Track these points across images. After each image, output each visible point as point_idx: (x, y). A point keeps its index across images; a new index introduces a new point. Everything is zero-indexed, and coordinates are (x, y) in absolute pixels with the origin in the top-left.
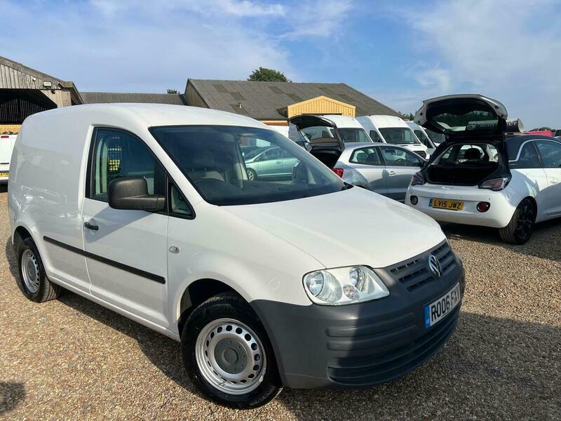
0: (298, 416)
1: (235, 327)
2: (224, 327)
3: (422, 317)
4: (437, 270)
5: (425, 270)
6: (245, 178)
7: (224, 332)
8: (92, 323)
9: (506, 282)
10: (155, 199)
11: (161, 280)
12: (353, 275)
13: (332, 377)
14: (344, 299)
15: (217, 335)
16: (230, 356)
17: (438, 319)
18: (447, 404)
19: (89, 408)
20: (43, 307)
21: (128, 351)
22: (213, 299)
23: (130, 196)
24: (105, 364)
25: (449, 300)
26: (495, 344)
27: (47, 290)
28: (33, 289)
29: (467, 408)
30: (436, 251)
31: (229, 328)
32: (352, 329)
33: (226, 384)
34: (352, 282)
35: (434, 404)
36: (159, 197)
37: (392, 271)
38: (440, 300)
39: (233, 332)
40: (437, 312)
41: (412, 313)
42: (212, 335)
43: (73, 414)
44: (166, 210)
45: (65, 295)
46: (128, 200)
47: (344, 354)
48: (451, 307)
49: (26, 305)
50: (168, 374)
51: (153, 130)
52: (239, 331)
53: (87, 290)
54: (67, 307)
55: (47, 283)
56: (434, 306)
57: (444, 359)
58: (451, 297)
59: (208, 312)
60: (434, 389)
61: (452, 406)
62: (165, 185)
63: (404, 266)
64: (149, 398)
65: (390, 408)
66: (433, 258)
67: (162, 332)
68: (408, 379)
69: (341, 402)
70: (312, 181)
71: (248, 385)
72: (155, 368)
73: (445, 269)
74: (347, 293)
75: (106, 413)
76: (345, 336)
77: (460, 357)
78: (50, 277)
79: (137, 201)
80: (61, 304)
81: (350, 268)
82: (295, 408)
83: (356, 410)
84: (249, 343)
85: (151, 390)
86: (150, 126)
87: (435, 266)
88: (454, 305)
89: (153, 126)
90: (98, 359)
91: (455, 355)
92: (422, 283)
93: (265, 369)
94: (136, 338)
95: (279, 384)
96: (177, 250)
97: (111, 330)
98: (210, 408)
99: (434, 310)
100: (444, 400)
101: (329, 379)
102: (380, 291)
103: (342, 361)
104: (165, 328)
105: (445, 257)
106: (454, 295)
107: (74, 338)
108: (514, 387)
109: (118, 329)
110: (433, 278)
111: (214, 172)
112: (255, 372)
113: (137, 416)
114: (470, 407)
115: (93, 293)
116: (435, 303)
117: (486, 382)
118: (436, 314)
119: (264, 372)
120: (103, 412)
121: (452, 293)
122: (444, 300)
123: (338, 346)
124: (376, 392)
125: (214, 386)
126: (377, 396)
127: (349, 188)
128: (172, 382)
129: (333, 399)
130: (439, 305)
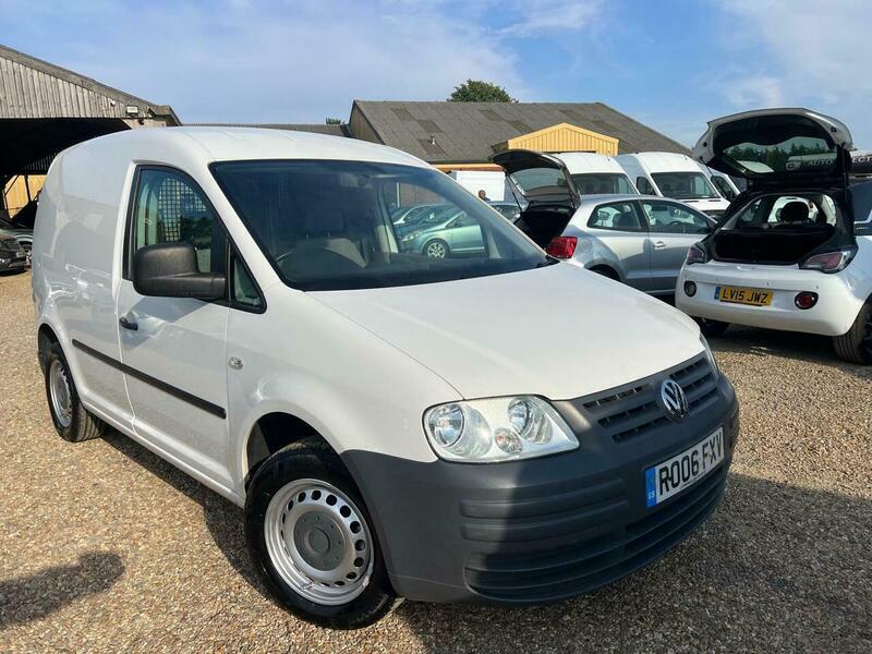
0: (427, 645)
1: (325, 494)
2: (309, 493)
3: (640, 486)
4: (678, 407)
5: (654, 404)
6: (394, 250)
7: (308, 500)
8: (143, 476)
9: (835, 429)
10: (208, 280)
11: (220, 412)
12: (513, 411)
13: (474, 584)
14: (495, 454)
15: (297, 505)
16: (317, 541)
17: (678, 490)
18: (688, 638)
19: (99, 615)
20: (78, 449)
21: (185, 524)
22: (292, 446)
23: (166, 274)
24: (144, 543)
25: (698, 458)
26: (794, 535)
27: (83, 423)
28: (66, 422)
29: (723, 647)
30: (678, 373)
31: (316, 496)
32: (504, 506)
33: (314, 586)
34: (513, 424)
35: (664, 636)
36: (216, 276)
37: (587, 406)
38: (679, 458)
39: (322, 502)
40: (672, 479)
41: (620, 480)
42: (291, 505)
43: (73, 622)
44: (225, 298)
45: (109, 432)
46: (163, 281)
47: (491, 548)
48: (701, 470)
49: (55, 445)
50: (236, 563)
51: (215, 168)
52: (332, 501)
53: (129, 425)
54: (113, 451)
55: (83, 413)
56: (666, 469)
58: (703, 457)
59: (281, 466)
60: (672, 609)
61: (697, 642)
62: (228, 259)
63: (613, 398)
64: (197, 602)
65: (588, 640)
66: (670, 384)
67: (225, 496)
69: (505, 624)
70: (496, 254)
71: (349, 589)
72: (219, 553)
73: (694, 404)
74: (500, 442)
75: (125, 622)
76: (493, 517)
77: (727, 555)
78: (84, 402)
79: (178, 282)
80: (106, 445)
81: (511, 399)
82: (426, 627)
83: (529, 641)
84: (347, 522)
85: (202, 590)
86: (213, 161)
87: (674, 398)
88: (709, 467)
89: (218, 160)
90: (135, 536)
91: (719, 550)
92: (644, 428)
93: (371, 565)
94: (203, 504)
95: (394, 595)
96: (239, 364)
97: (169, 488)
98: (287, 624)
99: (664, 475)
100: (685, 629)
101: (469, 589)
102: (561, 438)
103: (490, 559)
104: (229, 491)
105: (698, 383)
106: (708, 450)
107: (110, 499)
108: (814, 614)
109: (179, 489)
110: (664, 420)
111: (342, 240)
112: (357, 570)
113: (170, 632)
114: (729, 645)
116: (668, 464)
117: (766, 602)
118: (670, 483)
119: (370, 571)
120: (120, 623)
121: (704, 447)
122: (686, 458)
123: (480, 534)
124: (567, 611)
125: (295, 588)
126: (568, 618)
127: (551, 264)
128: (238, 578)
129: (493, 619)
130: (675, 468)
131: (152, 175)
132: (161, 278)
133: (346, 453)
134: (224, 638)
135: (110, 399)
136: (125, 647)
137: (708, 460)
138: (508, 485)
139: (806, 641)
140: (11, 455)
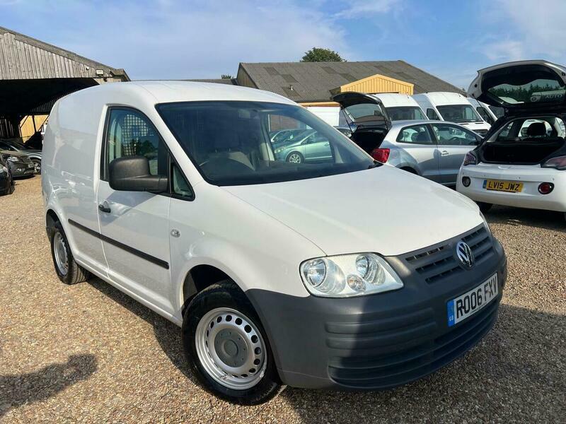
0: (302, 416)
1: (235, 318)
2: (224, 317)
3: (444, 313)
4: (467, 260)
5: (452, 258)
6: (272, 159)
7: (224, 322)
8: (114, 307)
10: (157, 180)
11: (164, 265)
12: (359, 263)
13: (335, 377)
14: (347, 291)
15: (216, 324)
16: (230, 349)
17: (466, 316)
18: (475, 413)
19: (91, 395)
20: (72, 289)
21: (142, 337)
22: (213, 286)
23: (129, 176)
24: (117, 349)
25: (481, 294)
26: (544, 345)
27: (75, 272)
28: (64, 272)
29: (499, 419)
30: (467, 237)
31: (229, 319)
32: (355, 325)
33: (228, 377)
34: (359, 272)
35: (460, 412)
36: (161, 178)
37: (407, 259)
38: (469, 294)
39: (233, 322)
40: (464, 308)
41: (431, 309)
42: (212, 324)
43: (74, 400)
44: (168, 191)
45: (91, 278)
46: (128, 181)
47: (346, 353)
48: (483, 301)
49: (58, 286)
50: (176, 362)
51: (160, 108)
52: (239, 322)
53: (105, 274)
54: (95, 290)
55: (75, 266)
56: (460, 301)
57: (480, 359)
58: (484, 293)
59: (206, 299)
60: (464, 394)
61: (482, 416)
62: (169, 166)
63: (425, 254)
64: (152, 387)
65: (408, 414)
66: (462, 245)
68: (434, 380)
69: (353, 403)
70: (340, 160)
71: (250, 380)
72: (164, 356)
73: (477, 258)
74: (351, 284)
75: (107, 400)
76: (347, 333)
77: (499, 358)
78: (76, 259)
79: (137, 181)
80: (90, 287)
81: (357, 256)
82: (301, 407)
83: (369, 413)
84: (249, 336)
85: (155, 379)
86: (157, 102)
87: (465, 254)
88: (489, 299)
89: (161, 102)
90: (111, 344)
91: (493, 355)
92: (447, 273)
93: (265, 363)
94: (153, 324)
95: (280, 383)
96: (178, 234)
97: (130, 314)
98: (210, 401)
99: (460, 305)
100: (473, 407)
101: (331, 379)
102: (391, 281)
103: (345, 361)
105: (480, 244)
106: (488, 288)
107: (94, 321)
108: (560, 397)
109: (137, 314)
110: (458, 269)
111: (238, 153)
112: (256, 367)
113: (136, 406)
114: (503, 418)
115: (111, 276)
116: (462, 298)
117: (527, 389)
118: (463, 310)
119: (264, 368)
120: (104, 400)
121: (485, 286)
122: (474, 293)
123: (337, 344)
124: (394, 394)
125: (215, 379)
126: (395, 399)
127: (377, 166)
128: (178, 371)
129: (344, 400)
130: (467, 300)
131: (118, 113)
132: (126, 179)
133: (249, 291)
134: (170, 410)
135: (92, 257)
136: (108, 415)
137: (488, 295)
138: (357, 312)
139: (555, 415)
140: (31, 293)
